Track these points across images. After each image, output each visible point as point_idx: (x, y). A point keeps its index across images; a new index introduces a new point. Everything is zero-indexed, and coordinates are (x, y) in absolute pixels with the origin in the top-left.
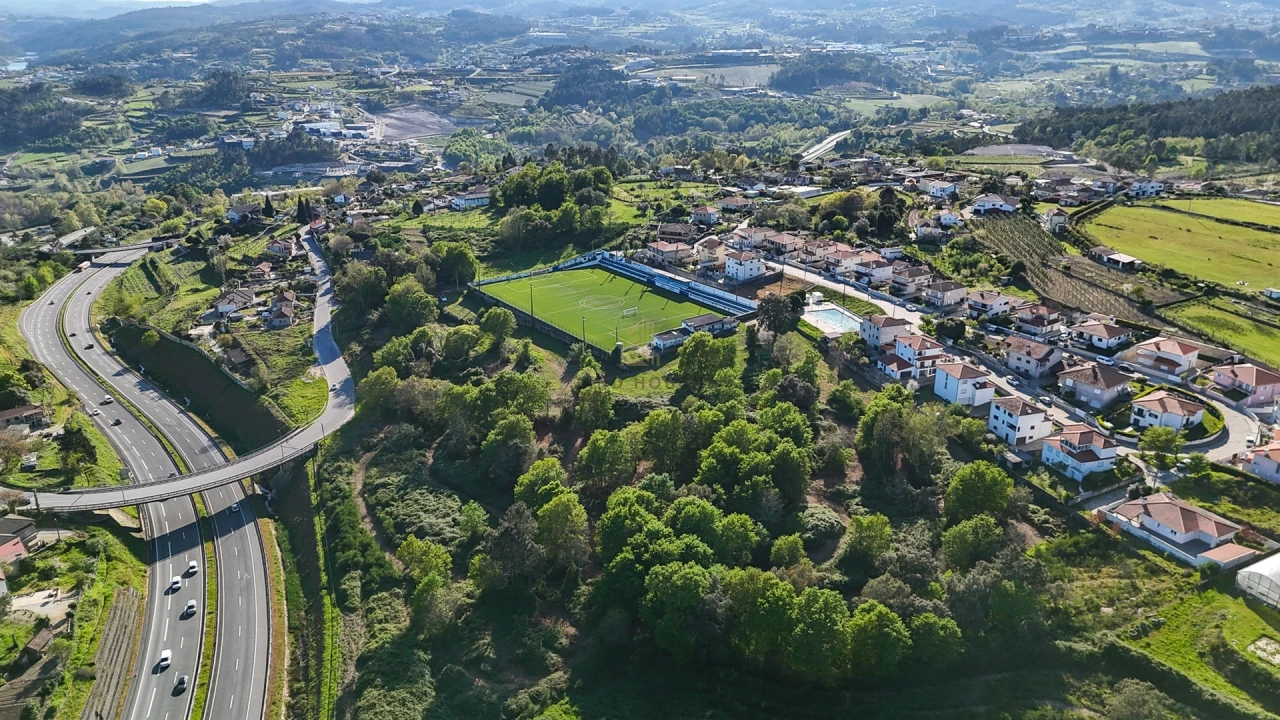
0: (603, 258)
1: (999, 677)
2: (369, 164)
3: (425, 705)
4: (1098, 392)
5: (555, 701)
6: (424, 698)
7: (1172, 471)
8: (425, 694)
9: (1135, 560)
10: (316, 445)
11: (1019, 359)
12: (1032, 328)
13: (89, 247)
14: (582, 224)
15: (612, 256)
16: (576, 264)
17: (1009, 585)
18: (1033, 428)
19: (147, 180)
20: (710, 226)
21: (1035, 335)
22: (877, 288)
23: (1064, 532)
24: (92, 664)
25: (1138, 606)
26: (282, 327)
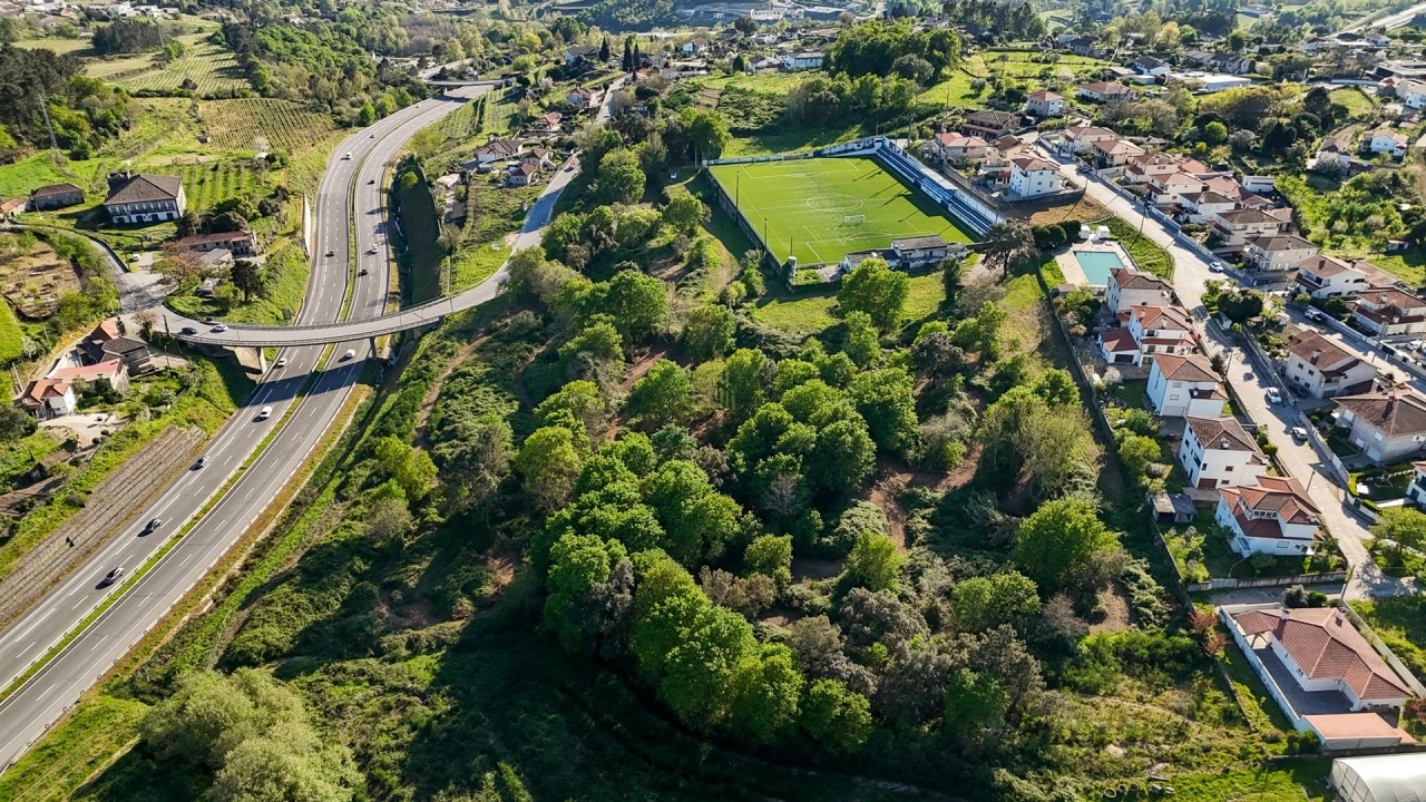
0: (883, 147)
1: (903, 789)
2: (795, 8)
3: (319, 616)
4: (1379, 436)
5: (430, 651)
6: (324, 609)
7: (1404, 581)
8: (327, 605)
9: (1219, 694)
10: (441, 318)
11: (1301, 366)
12: (1373, 325)
13: (445, 79)
14: (884, 100)
15: (891, 144)
16: (846, 151)
17: (970, 678)
18: (1229, 469)
19: (576, 11)
20: (1041, 118)
21: (1372, 333)
22: (1188, 232)
23: (1162, 626)
24: (90, 493)
25: (1160, 760)
26: (517, 186)
